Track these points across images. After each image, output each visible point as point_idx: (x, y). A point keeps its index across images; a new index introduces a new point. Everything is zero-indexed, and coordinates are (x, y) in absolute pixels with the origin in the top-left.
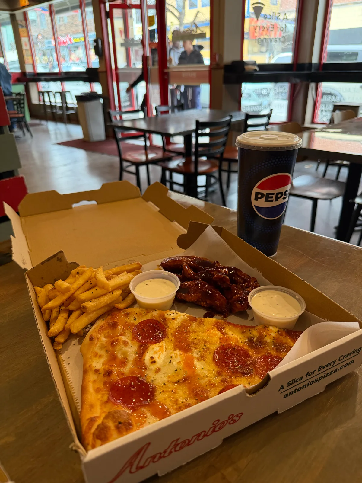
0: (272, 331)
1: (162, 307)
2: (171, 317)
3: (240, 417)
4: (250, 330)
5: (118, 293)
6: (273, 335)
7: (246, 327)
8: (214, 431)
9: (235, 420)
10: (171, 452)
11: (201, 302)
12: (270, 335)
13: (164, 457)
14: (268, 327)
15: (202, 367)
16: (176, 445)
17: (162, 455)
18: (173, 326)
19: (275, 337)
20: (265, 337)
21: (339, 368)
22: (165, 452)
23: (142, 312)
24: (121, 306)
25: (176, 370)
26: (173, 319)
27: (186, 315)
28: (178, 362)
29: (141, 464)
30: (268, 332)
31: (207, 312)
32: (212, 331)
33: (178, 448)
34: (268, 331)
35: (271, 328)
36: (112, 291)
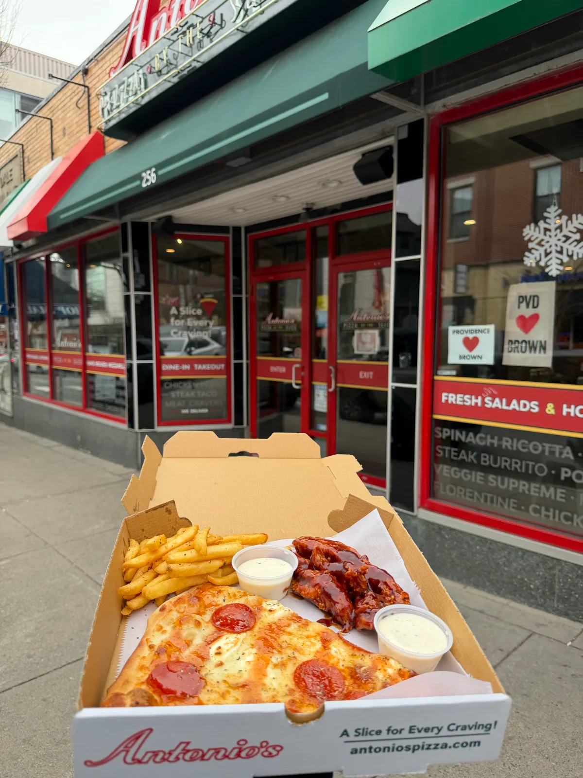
0: (391, 667)
1: (264, 594)
2: (269, 608)
3: (278, 751)
4: (363, 655)
5: (219, 563)
6: (390, 671)
7: (359, 649)
8: (238, 755)
9: (270, 753)
10: (177, 759)
11: (318, 602)
12: (385, 671)
13: (167, 760)
14: (388, 659)
15: (274, 677)
16: (186, 752)
17: (166, 756)
18: (266, 619)
19: (392, 675)
20: (378, 671)
21: (450, 744)
22: (170, 753)
23: (237, 593)
24: (218, 581)
25: (241, 671)
26: (270, 611)
27: (289, 610)
28: (248, 662)
29: (139, 756)
30: (384, 665)
31: (324, 618)
32: (313, 640)
33: (188, 756)
34: (386, 664)
35: (392, 662)
36: (210, 560)
